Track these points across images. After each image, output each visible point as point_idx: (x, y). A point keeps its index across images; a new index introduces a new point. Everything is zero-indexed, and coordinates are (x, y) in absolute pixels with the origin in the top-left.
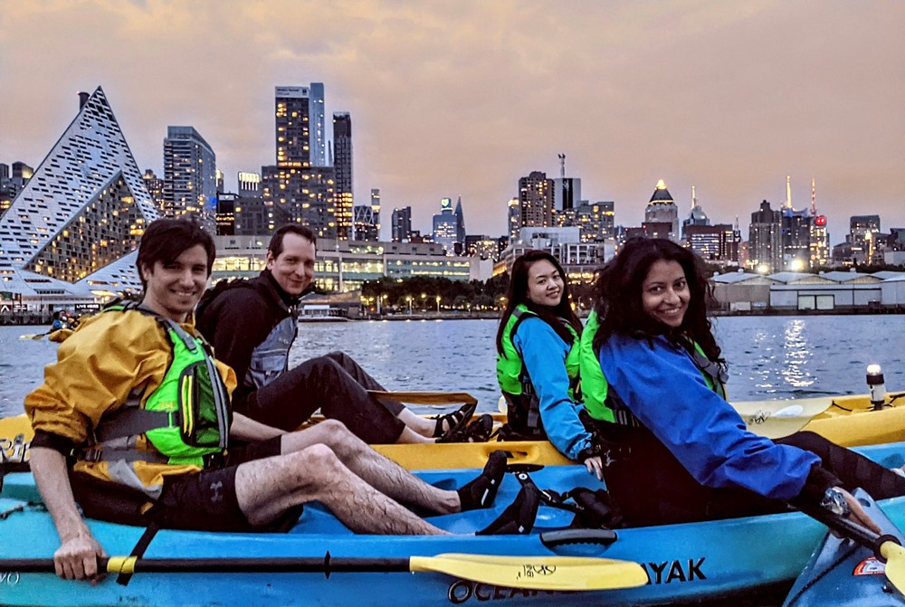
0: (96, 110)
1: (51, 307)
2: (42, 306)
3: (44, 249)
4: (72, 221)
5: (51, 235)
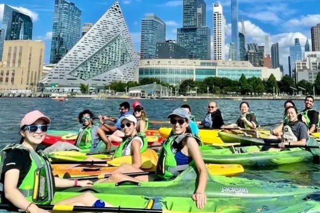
0: (114, 10)
1: (72, 90)
2: (69, 90)
3: (80, 66)
4: (94, 55)
5: (84, 60)
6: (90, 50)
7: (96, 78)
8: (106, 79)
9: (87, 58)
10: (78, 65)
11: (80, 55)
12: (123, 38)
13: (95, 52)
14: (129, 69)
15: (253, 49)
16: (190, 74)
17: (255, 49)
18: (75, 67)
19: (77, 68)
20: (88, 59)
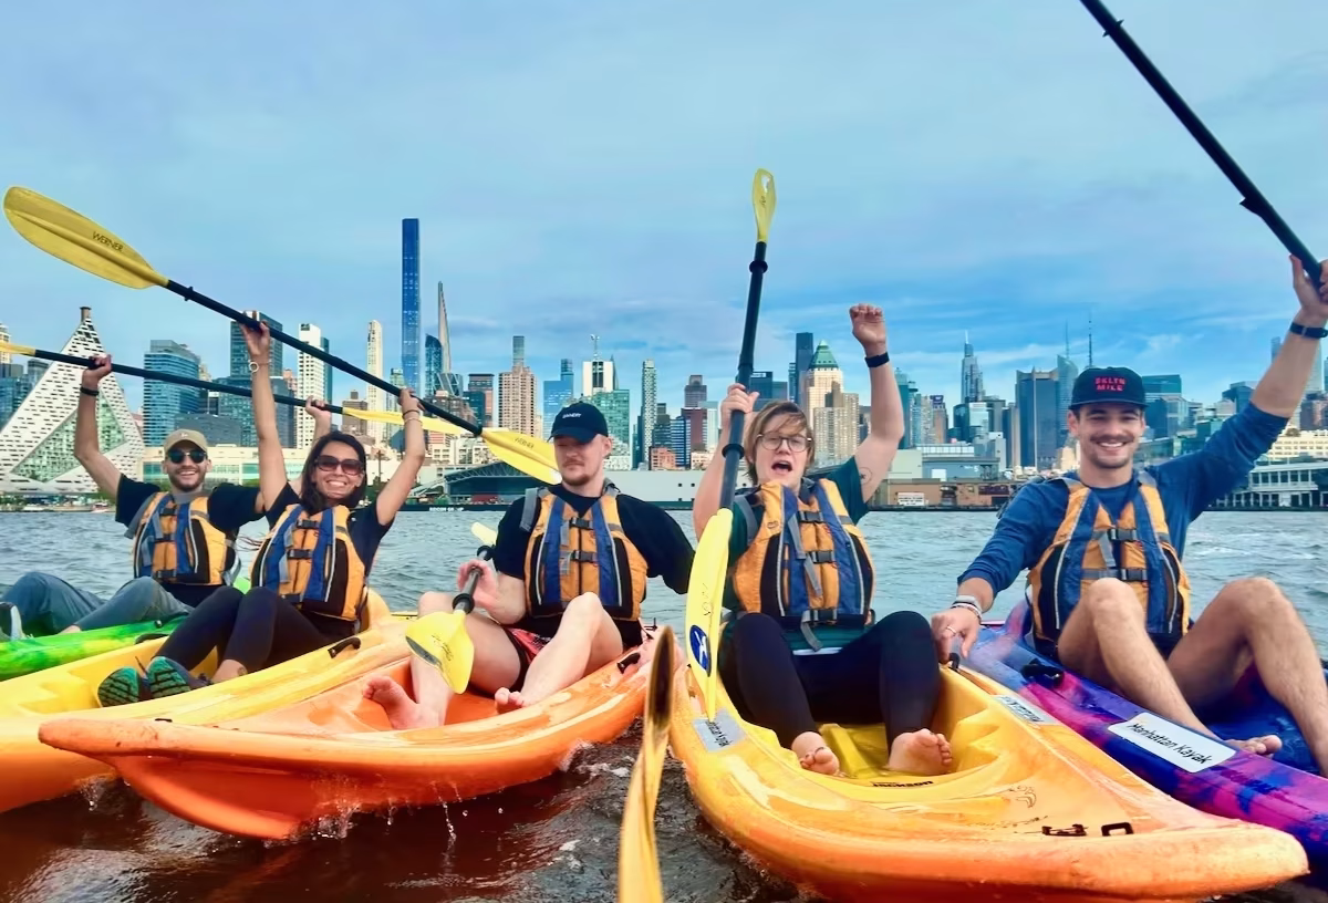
0: (84, 337)
3: (29, 457)
4: (52, 434)
5: (35, 445)
6: (43, 424)
7: (62, 478)
8: (80, 479)
9: (40, 441)
10: (26, 454)
11: (26, 435)
12: (106, 395)
13: (53, 428)
14: (121, 458)
15: (447, 388)
16: (233, 472)
17: (454, 387)
18: (21, 459)
19: (24, 461)
20: (42, 443)
